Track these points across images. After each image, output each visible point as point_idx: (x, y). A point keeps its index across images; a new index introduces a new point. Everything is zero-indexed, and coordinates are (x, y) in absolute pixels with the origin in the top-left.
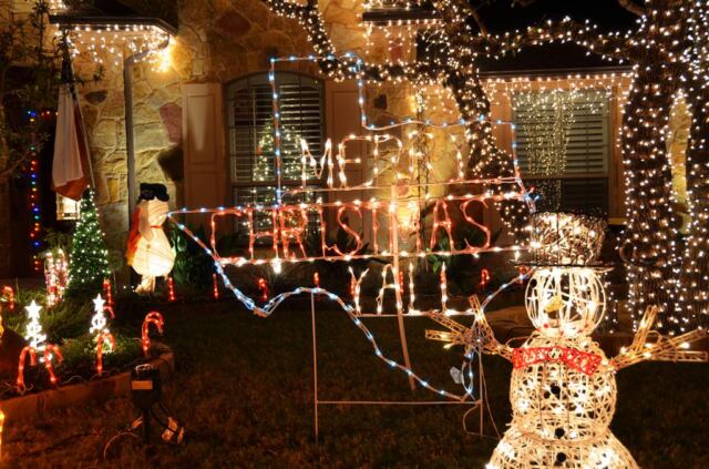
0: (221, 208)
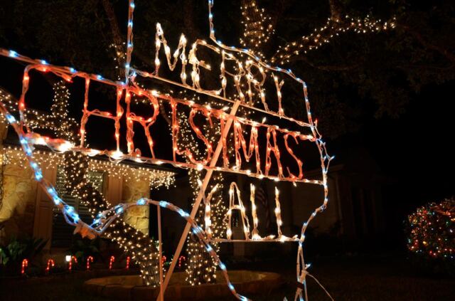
0: (44, 62)
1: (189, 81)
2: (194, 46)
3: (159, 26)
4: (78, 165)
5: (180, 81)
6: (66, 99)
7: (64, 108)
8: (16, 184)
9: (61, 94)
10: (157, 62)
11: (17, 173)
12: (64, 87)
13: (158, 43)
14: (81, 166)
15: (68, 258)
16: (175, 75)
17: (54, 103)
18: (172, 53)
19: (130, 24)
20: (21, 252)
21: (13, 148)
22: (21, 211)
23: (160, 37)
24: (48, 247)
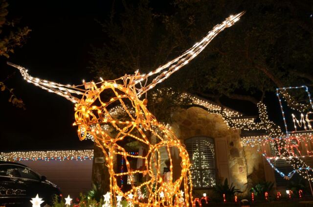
1: (308, 128)
2: (307, 116)
3: (293, 115)
4: (280, 144)
5: (304, 130)
6: (265, 110)
7: (265, 115)
8: (251, 155)
9: (262, 109)
10: (295, 127)
11: (250, 149)
12: (262, 104)
13: (294, 121)
14: (282, 144)
15: (288, 192)
16: (302, 129)
17: (260, 114)
18: (299, 121)
19: (284, 119)
20: (262, 189)
21: (245, 138)
22: (257, 168)
23: (294, 118)
24: (275, 186)
